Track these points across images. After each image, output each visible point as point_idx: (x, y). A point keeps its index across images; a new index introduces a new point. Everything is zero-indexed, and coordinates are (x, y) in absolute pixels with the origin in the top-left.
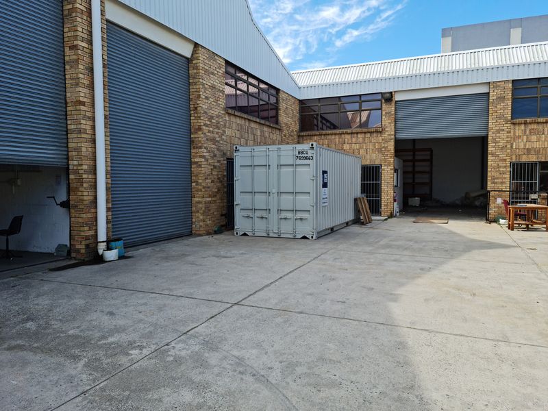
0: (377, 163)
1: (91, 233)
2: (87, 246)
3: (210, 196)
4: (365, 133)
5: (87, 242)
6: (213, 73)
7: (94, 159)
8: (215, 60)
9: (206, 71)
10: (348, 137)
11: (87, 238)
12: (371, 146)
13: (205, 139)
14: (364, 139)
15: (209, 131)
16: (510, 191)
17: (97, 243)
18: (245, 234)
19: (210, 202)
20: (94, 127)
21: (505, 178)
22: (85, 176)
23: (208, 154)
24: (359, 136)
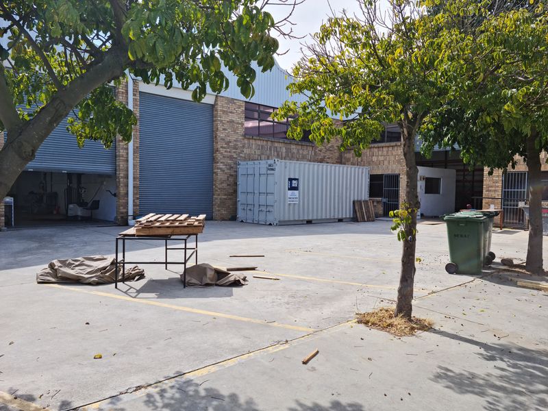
0: (397, 172)
1: (125, 210)
2: (122, 217)
3: (225, 195)
4: (388, 147)
5: (122, 215)
6: (231, 112)
7: (127, 170)
8: (234, 103)
9: (224, 112)
10: (376, 150)
11: (122, 213)
12: (392, 158)
13: (221, 157)
14: (387, 152)
15: (225, 152)
16: (501, 199)
17: (128, 216)
18: (242, 221)
19: (226, 199)
20: (127, 154)
21: (498, 187)
22: (121, 180)
23: (224, 167)
24: (384, 149)
